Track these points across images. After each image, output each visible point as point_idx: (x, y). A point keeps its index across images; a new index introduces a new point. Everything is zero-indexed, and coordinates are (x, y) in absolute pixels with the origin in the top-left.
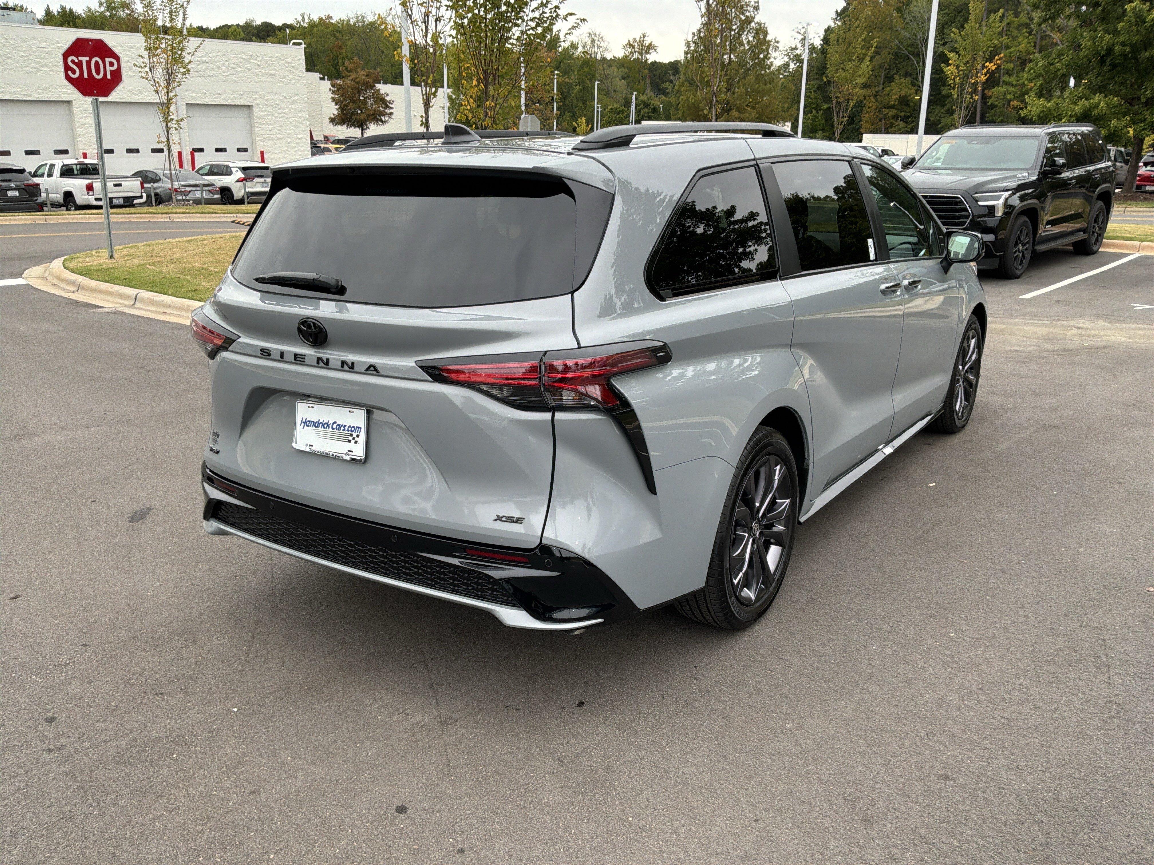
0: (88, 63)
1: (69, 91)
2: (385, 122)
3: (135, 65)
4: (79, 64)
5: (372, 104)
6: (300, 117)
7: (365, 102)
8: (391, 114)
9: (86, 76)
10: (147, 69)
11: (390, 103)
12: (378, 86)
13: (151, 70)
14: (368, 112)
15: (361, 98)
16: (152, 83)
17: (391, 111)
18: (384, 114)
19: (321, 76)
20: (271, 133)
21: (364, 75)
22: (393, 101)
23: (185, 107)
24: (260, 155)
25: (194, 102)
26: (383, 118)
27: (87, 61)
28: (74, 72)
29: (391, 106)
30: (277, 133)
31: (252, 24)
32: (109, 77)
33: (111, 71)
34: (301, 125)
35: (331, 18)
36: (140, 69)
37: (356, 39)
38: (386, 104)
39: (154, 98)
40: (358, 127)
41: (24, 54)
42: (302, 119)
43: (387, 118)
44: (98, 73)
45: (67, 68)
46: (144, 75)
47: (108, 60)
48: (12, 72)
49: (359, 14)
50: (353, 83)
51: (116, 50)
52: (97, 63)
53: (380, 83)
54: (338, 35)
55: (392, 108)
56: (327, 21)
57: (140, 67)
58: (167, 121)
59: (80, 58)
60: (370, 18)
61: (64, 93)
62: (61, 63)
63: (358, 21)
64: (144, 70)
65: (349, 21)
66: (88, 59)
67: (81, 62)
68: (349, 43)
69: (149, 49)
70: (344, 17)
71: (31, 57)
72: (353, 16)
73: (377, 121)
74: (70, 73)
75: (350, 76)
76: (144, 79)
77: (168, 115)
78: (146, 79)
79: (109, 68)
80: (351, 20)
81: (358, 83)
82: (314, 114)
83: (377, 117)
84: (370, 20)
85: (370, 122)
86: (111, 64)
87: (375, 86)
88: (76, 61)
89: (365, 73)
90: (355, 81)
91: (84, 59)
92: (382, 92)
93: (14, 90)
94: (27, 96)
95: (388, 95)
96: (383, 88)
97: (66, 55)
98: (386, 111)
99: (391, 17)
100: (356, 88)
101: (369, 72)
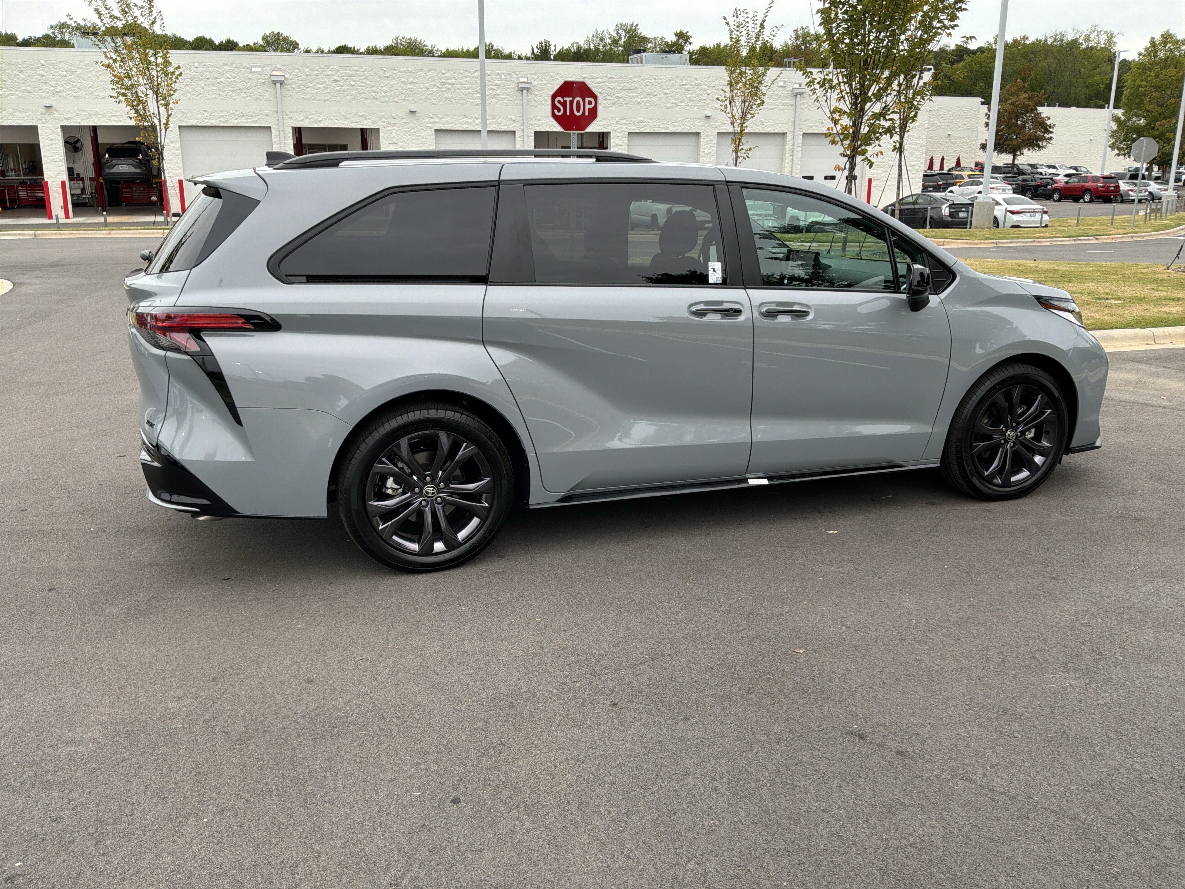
0: (571, 103)
1: (700, 124)
2: (1042, 147)
3: (718, 99)
4: (564, 104)
5: (1030, 129)
6: (917, 144)
7: (1023, 127)
8: (1051, 138)
9: (568, 114)
10: (727, 103)
11: (1050, 127)
12: (1040, 109)
13: (730, 103)
14: (1023, 137)
15: (1019, 123)
16: (730, 115)
17: (1051, 135)
18: (1043, 139)
19: (983, 100)
20: (884, 160)
21: (1025, 98)
22: (1054, 125)
23: (801, 137)
24: (867, 183)
25: (811, 132)
26: (1040, 143)
27: (570, 101)
28: (559, 110)
29: (1051, 130)
30: (889, 160)
31: (947, 49)
32: (587, 114)
33: (589, 109)
34: (917, 152)
35: (1027, 38)
36: (721, 103)
37: (1050, 59)
38: (1046, 129)
39: (730, 129)
40: (1011, 153)
41: (667, 92)
42: (919, 146)
43: (1045, 143)
44: (578, 111)
45: (554, 107)
46: (723, 108)
47: (587, 99)
48: (655, 108)
49: (1058, 32)
50: (1011, 107)
51: (595, 90)
52: (578, 102)
53: (1044, 106)
54: (1031, 56)
55: (1052, 132)
56: (1022, 42)
57: (722, 101)
58: (736, 151)
59: (565, 99)
60: (1069, 37)
61: (695, 125)
62: (550, 102)
63: (1055, 41)
64: (724, 104)
65: (1046, 40)
66: (571, 99)
67: (565, 102)
68: (1041, 64)
69: (731, 84)
70: (1041, 37)
71: (672, 94)
72: (1051, 35)
73: (1033, 147)
74: (556, 111)
75: (1010, 99)
76: (723, 113)
77: (739, 145)
78: (725, 112)
79: (587, 107)
80: (1049, 40)
81: (1017, 106)
82: (968, 141)
83: (1034, 143)
84: (1070, 39)
85: (1025, 147)
86: (590, 103)
87: (1036, 109)
88: (562, 100)
89: (1027, 96)
90: (1013, 105)
91: (568, 99)
92: (1043, 115)
93: (655, 124)
94: (664, 128)
95: (1049, 119)
96: (1044, 111)
97: (554, 97)
98: (1045, 135)
99: (1096, 33)
100: (1013, 112)
101: (1032, 95)
